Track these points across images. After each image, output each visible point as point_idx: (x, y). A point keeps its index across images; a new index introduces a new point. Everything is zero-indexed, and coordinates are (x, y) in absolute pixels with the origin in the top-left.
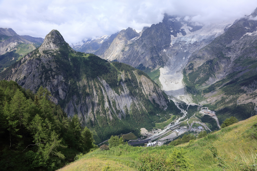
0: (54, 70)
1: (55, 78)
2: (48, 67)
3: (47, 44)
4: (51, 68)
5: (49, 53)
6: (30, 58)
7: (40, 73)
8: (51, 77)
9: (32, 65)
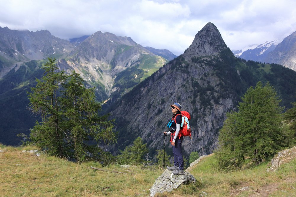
0: (217, 89)
1: (220, 102)
2: (204, 84)
3: (198, 47)
4: (209, 86)
5: (203, 61)
6: (172, 70)
7: (190, 95)
8: (212, 102)
9: (174, 82)
